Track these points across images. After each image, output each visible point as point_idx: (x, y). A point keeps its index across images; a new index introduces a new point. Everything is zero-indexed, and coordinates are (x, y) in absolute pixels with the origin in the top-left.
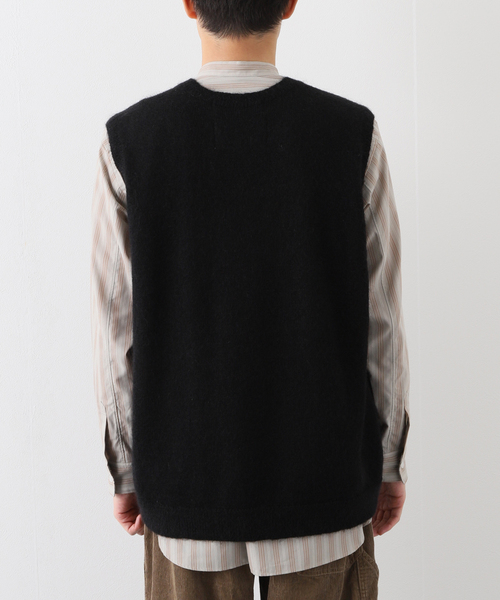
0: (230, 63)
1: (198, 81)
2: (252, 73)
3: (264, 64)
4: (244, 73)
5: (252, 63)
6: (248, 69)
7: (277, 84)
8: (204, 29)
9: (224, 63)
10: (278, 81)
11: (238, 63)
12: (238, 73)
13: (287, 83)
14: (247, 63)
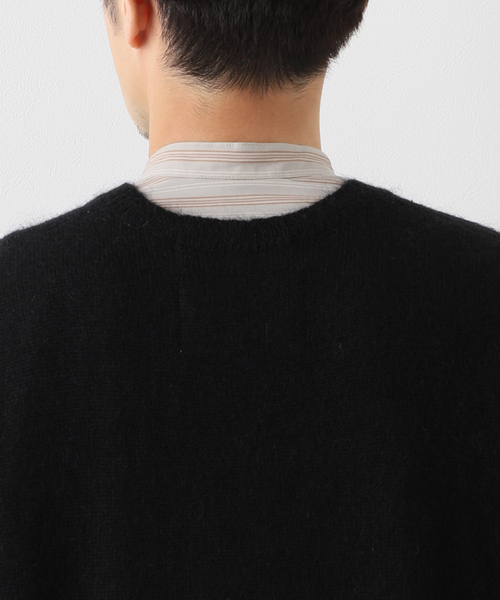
0: (218, 145)
1: (145, 189)
2: (270, 170)
3: (299, 148)
4: (251, 172)
5: (269, 147)
6: (261, 161)
7: (329, 197)
8: (178, 71)
9: (203, 146)
10: (331, 189)
11: (236, 146)
12: (236, 171)
13: (354, 195)
14: (255, 146)
